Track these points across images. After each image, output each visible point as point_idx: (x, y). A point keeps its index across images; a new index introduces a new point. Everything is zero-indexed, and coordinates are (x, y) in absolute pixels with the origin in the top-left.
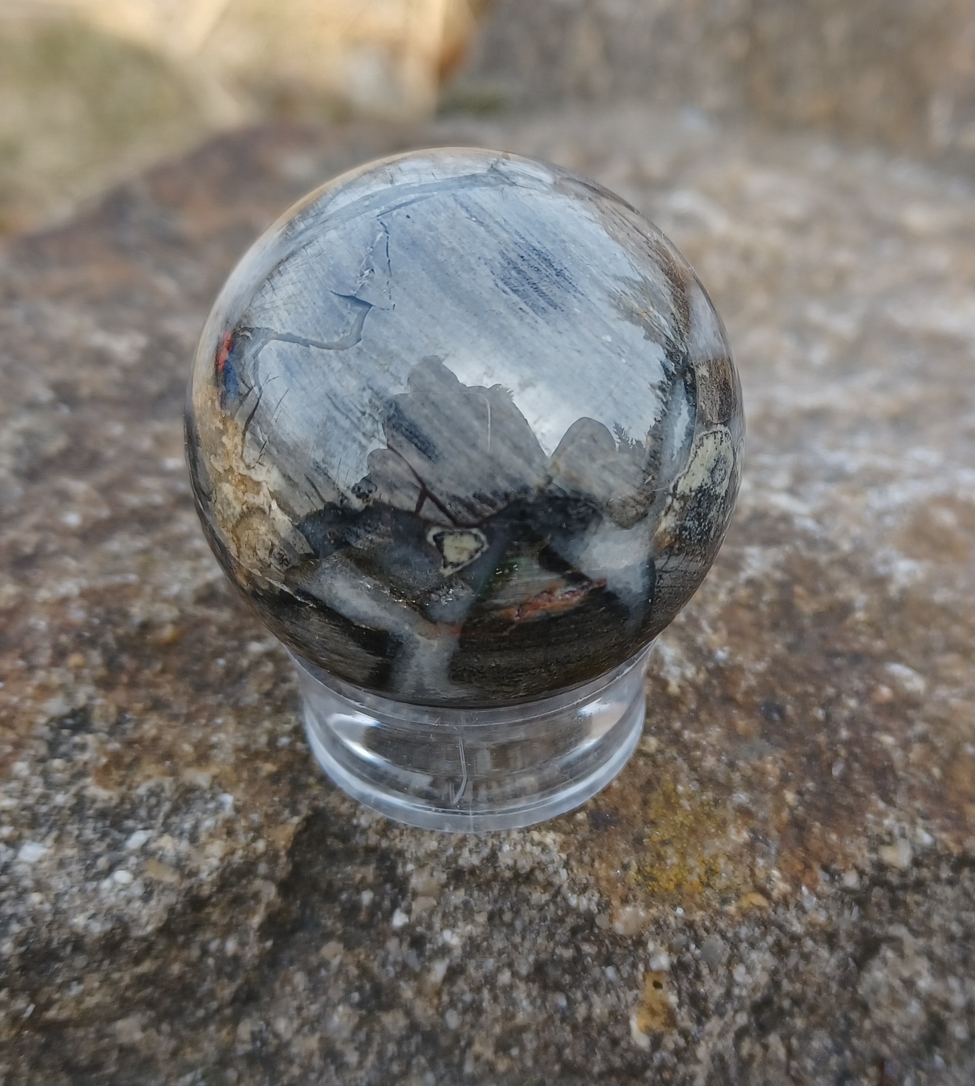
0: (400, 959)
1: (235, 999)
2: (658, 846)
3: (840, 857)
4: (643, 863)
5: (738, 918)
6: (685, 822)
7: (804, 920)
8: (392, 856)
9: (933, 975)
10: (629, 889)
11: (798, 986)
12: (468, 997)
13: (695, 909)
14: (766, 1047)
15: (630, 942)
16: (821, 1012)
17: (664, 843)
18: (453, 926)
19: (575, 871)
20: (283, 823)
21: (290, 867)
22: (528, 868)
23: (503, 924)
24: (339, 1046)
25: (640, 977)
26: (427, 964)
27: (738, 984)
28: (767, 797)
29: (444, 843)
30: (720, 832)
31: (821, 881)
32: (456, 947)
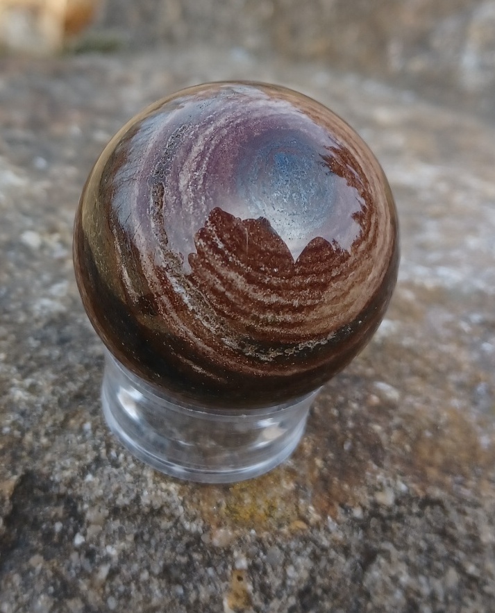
0: (79, 565)
2: (239, 492)
3: (350, 498)
4: (230, 502)
5: (289, 536)
7: (329, 538)
8: (75, 500)
9: (410, 574)
10: (222, 518)
11: (326, 580)
12: (122, 588)
13: (262, 530)
15: (223, 551)
16: (341, 598)
17: (243, 490)
18: (112, 543)
19: (188, 507)
20: (8, 479)
21: (11, 507)
22: (159, 505)
23: (144, 541)
25: (229, 573)
26: (96, 567)
27: (290, 578)
28: (305, 462)
29: (107, 490)
30: (276, 484)
31: (339, 514)
32: (114, 557)
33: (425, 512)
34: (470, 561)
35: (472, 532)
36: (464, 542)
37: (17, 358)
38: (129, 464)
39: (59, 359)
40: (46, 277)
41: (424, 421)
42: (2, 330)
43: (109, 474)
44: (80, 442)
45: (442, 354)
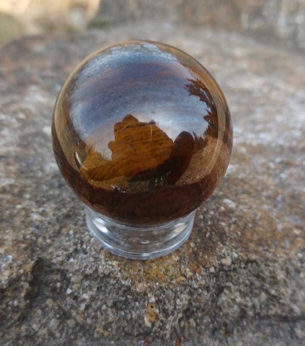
0: (71, 303)
1: (19, 319)
2: (150, 263)
3: (208, 263)
4: (145, 269)
5: (176, 285)
7: (198, 284)
8: (65, 272)
9: (241, 297)
10: (141, 278)
11: (198, 304)
12: (93, 314)
13: (162, 282)
14: (189, 323)
15: (142, 294)
16: (206, 311)
17: (152, 262)
18: (86, 292)
19: (123, 273)
20: (29, 263)
21: (32, 277)
22: (108, 273)
23: (102, 291)
24: (53, 331)
25: (146, 305)
26: (79, 304)
27: (178, 305)
28: (185, 245)
29: (81, 266)
30: (169, 257)
31: (203, 271)
32: (87, 299)
33: (248, 266)
34: (272, 288)
35: (273, 275)
36: (268, 280)
37: (36, 196)
38: (92, 252)
39: (59, 195)
41: (248, 218)
42: (29, 182)
43: (81, 258)
44: (67, 241)
45: (259, 181)
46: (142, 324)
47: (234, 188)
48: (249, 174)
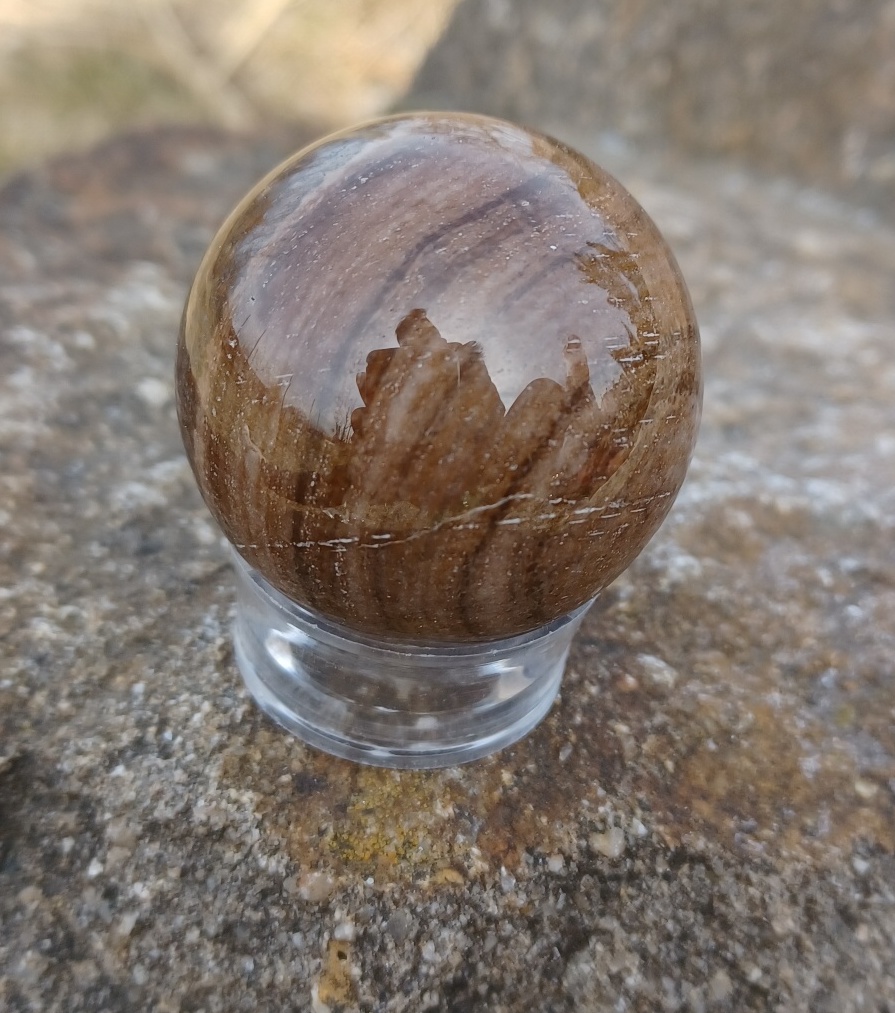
0: (93, 909)
2: (360, 814)
3: (546, 840)
4: (341, 830)
5: (430, 893)
6: (393, 793)
7: (501, 903)
8: (93, 804)
9: (644, 974)
10: (322, 855)
11: (496, 971)
12: (155, 953)
13: (387, 880)
15: (316, 908)
16: (524, 1001)
17: (368, 812)
18: (145, 879)
19: (268, 832)
22: (221, 825)
23: (196, 881)
24: (24, 992)
25: (325, 946)
26: (117, 916)
27: (426, 962)
28: (483, 774)
29: (143, 793)
30: (425, 806)
31: (523, 864)
32: (145, 901)
33: (679, 873)
34: (755, 962)
35: (758, 913)
36: (742, 929)
37: (63, 570)
38: (186, 755)
39: (131, 578)
40: (153, 451)
41: (709, 725)
42: (52, 527)
43: (149, 768)
44: (119, 713)
45: (771, 618)
46: (303, 1007)
47: (686, 626)
48: (743, 592)
